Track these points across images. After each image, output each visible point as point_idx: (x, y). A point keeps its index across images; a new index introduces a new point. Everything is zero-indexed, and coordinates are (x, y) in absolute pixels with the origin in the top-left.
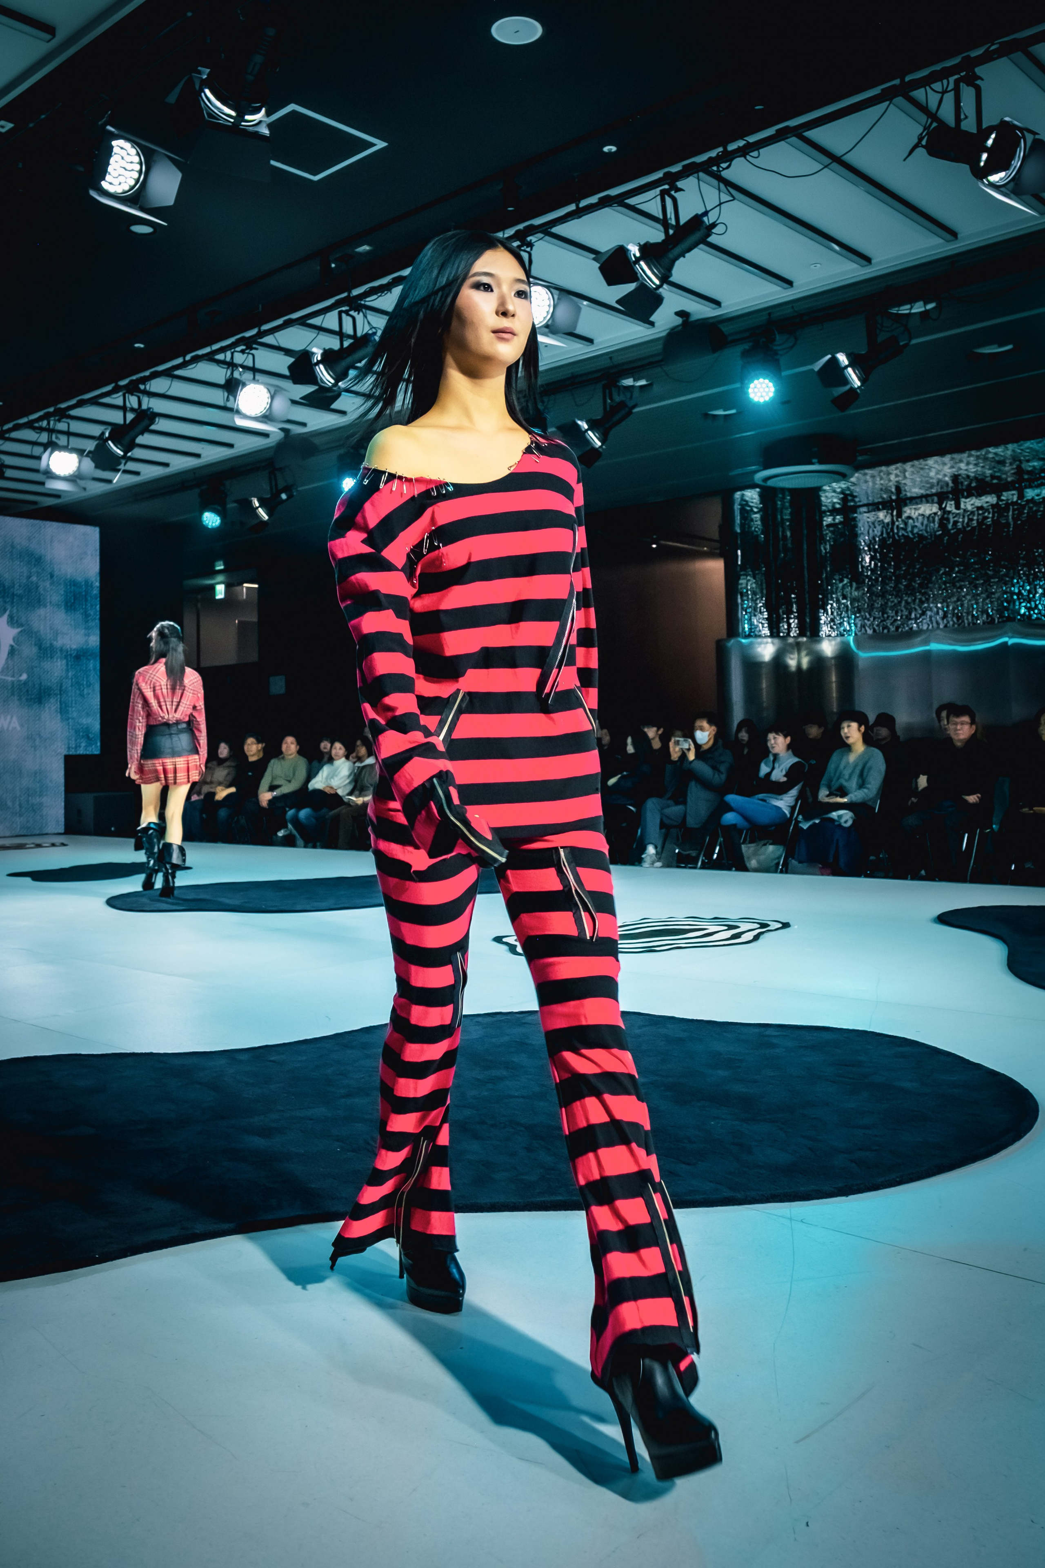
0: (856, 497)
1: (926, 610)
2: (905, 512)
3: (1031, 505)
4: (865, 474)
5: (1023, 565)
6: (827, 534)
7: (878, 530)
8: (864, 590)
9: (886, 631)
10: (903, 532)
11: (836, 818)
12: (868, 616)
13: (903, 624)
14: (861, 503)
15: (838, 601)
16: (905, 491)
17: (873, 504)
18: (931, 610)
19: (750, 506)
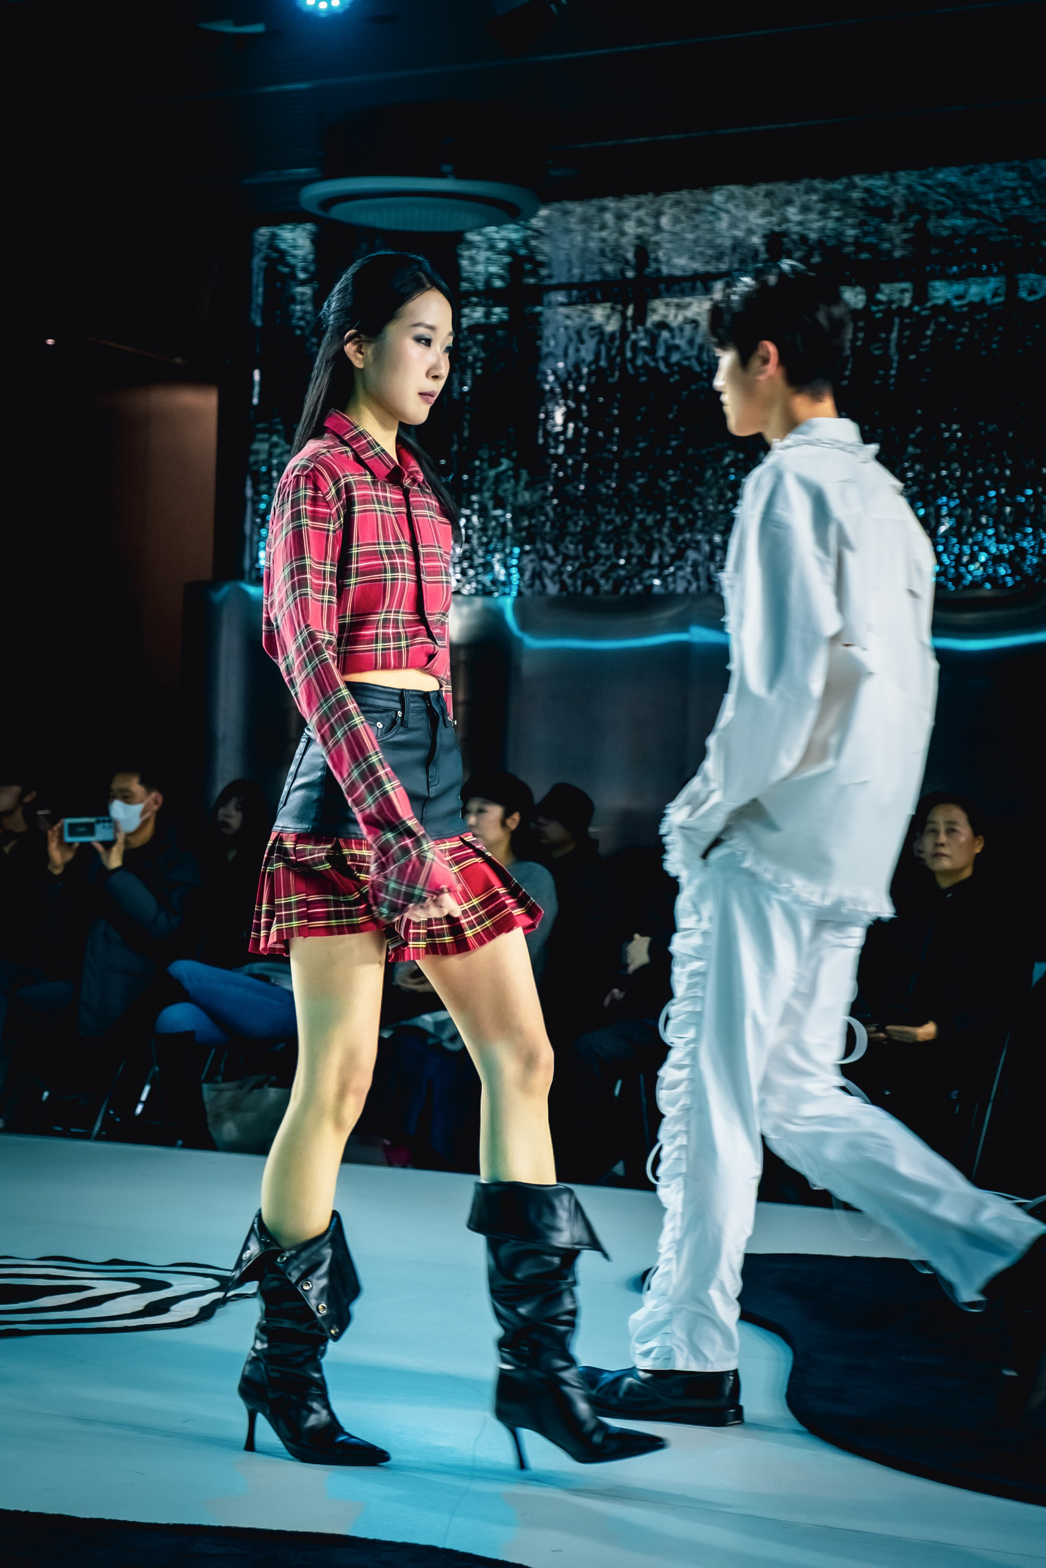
0: (542, 264)
1: (688, 547)
2: (654, 311)
3: (943, 319)
4: (566, 213)
5: (914, 459)
6: (468, 349)
7: (587, 352)
8: (545, 489)
9: (589, 591)
10: (647, 358)
11: (431, 1029)
12: (551, 553)
13: (630, 578)
14: (553, 282)
15: (483, 512)
16: (657, 260)
17: (581, 285)
18: (697, 547)
19: (287, 265)
